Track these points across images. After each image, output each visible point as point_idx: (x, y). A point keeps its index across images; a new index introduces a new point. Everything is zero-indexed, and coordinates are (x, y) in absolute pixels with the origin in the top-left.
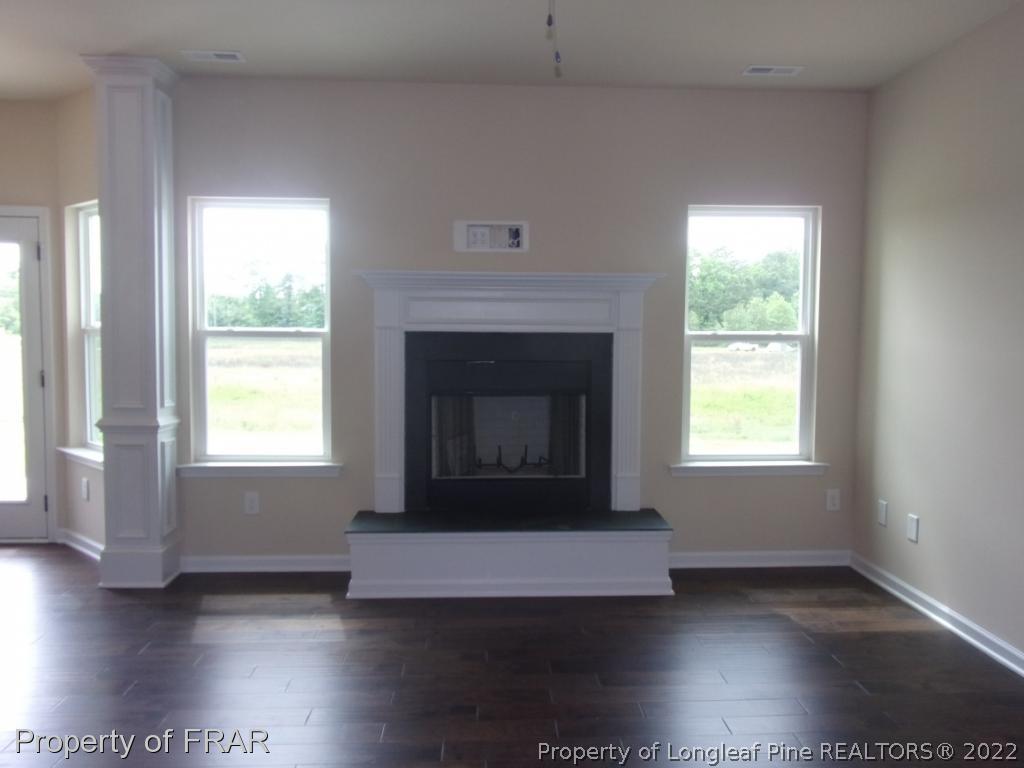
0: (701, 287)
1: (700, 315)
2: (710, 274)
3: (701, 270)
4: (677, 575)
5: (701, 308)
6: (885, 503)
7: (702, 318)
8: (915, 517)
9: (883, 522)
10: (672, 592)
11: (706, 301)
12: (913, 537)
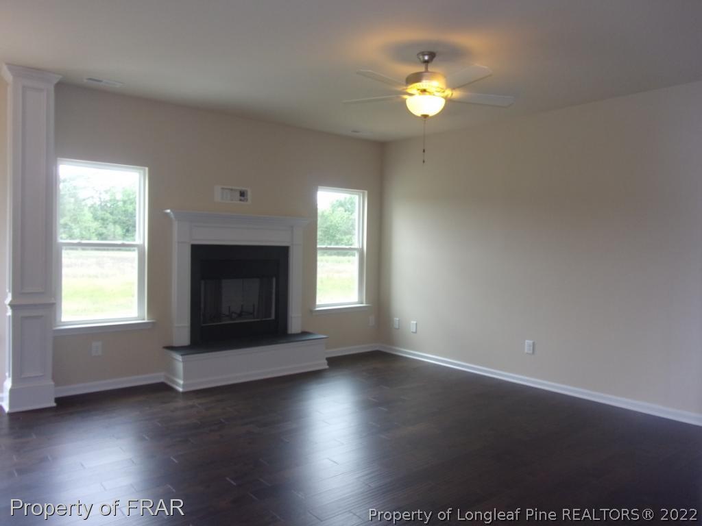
0: (124, 209)
1: (123, 228)
2: (129, 199)
3: (123, 196)
4: (328, 359)
5: (124, 223)
6: (397, 319)
7: (124, 231)
8: (415, 322)
9: (397, 327)
10: (327, 367)
11: (127, 218)
12: (414, 331)
